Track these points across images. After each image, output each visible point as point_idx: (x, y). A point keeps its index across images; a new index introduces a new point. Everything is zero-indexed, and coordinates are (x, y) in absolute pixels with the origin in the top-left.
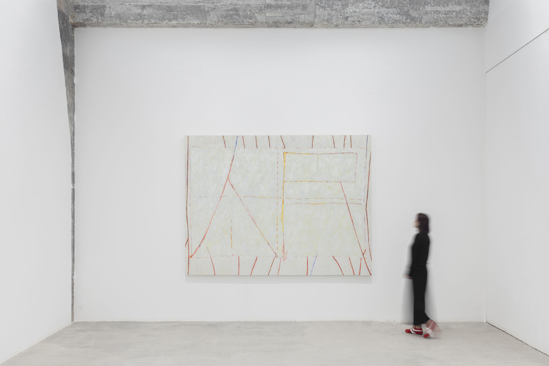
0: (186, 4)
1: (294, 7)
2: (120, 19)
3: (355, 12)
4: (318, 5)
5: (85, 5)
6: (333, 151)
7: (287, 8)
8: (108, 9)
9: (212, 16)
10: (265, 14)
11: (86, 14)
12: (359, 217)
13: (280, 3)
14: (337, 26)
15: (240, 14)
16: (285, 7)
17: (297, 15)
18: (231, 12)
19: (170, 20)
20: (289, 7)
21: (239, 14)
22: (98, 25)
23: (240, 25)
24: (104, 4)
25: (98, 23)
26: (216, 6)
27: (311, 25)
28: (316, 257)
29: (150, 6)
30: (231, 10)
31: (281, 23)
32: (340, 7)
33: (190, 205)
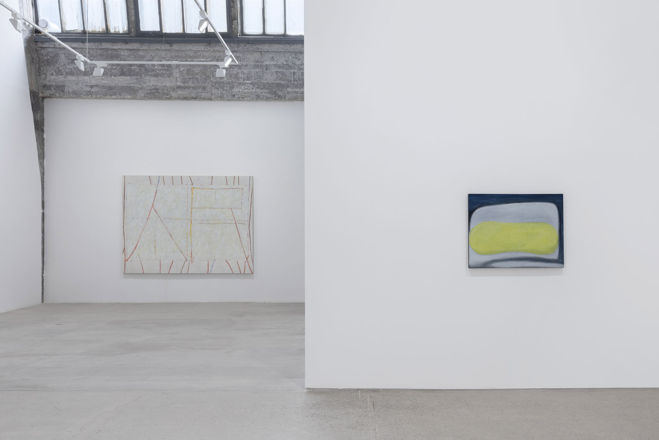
0: (121, 85)
1: (197, 88)
2: (76, 94)
3: (239, 92)
4: (213, 87)
5: (51, 85)
6: (226, 187)
7: (192, 88)
8: (67, 88)
9: (140, 93)
10: (177, 92)
11: (52, 91)
12: (244, 235)
13: (187, 85)
14: (227, 100)
15: (160, 92)
16: (190, 88)
17: (200, 93)
18: (153, 91)
19: (111, 95)
20: (193, 88)
21: (159, 92)
22: (60, 97)
23: (160, 98)
24: (64, 84)
25: (60, 96)
26: (143, 86)
28: (214, 260)
29: (96, 86)
30: (154, 89)
31: (188, 98)
32: (228, 88)
33: (126, 224)
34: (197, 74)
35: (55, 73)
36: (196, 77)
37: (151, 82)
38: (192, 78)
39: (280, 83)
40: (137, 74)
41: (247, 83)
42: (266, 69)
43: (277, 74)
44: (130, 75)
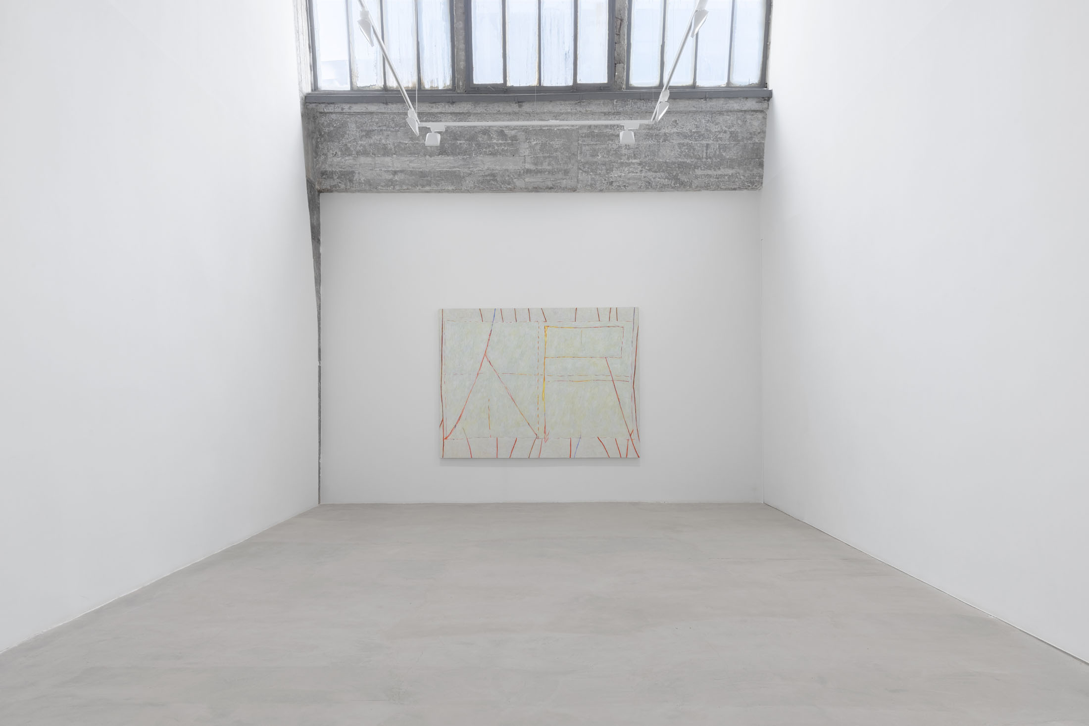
0: (440, 169)
1: (555, 172)
2: (370, 185)
3: (620, 177)
4: (580, 169)
5: (333, 171)
6: (598, 324)
7: (547, 173)
8: (357, 175)
9: (467, 181)
10: (524, 179)
11: (334, 180)
12: (626, 396)
13: (540, 168)
14: (601, 191)
15: (498, 179)
16: (545, 171)
17: (559, 180)
18: (488, 178)
19: (423, 186)
20: (549, 172)
21: (496, 179)
22: (346, 190)
23: (498, 190)
24: (353, 169)
25: (346, 189)
26: (472, 171)
27: (574, 190)
28: (580, 438)
29: (402, 171)
30: (489, 175)
31: (541, 189)
32: (604, 172)
33: (445, 382)
34: (556, 150)
35: (339, 153)
36: (555, 154)
37: (486, 164)
38: (549, 157)
39: (683, 162)
40: (465, 152)
41: (633, 164)
42: (665, 141)
43: (680, 148)
44: (453, 154)
